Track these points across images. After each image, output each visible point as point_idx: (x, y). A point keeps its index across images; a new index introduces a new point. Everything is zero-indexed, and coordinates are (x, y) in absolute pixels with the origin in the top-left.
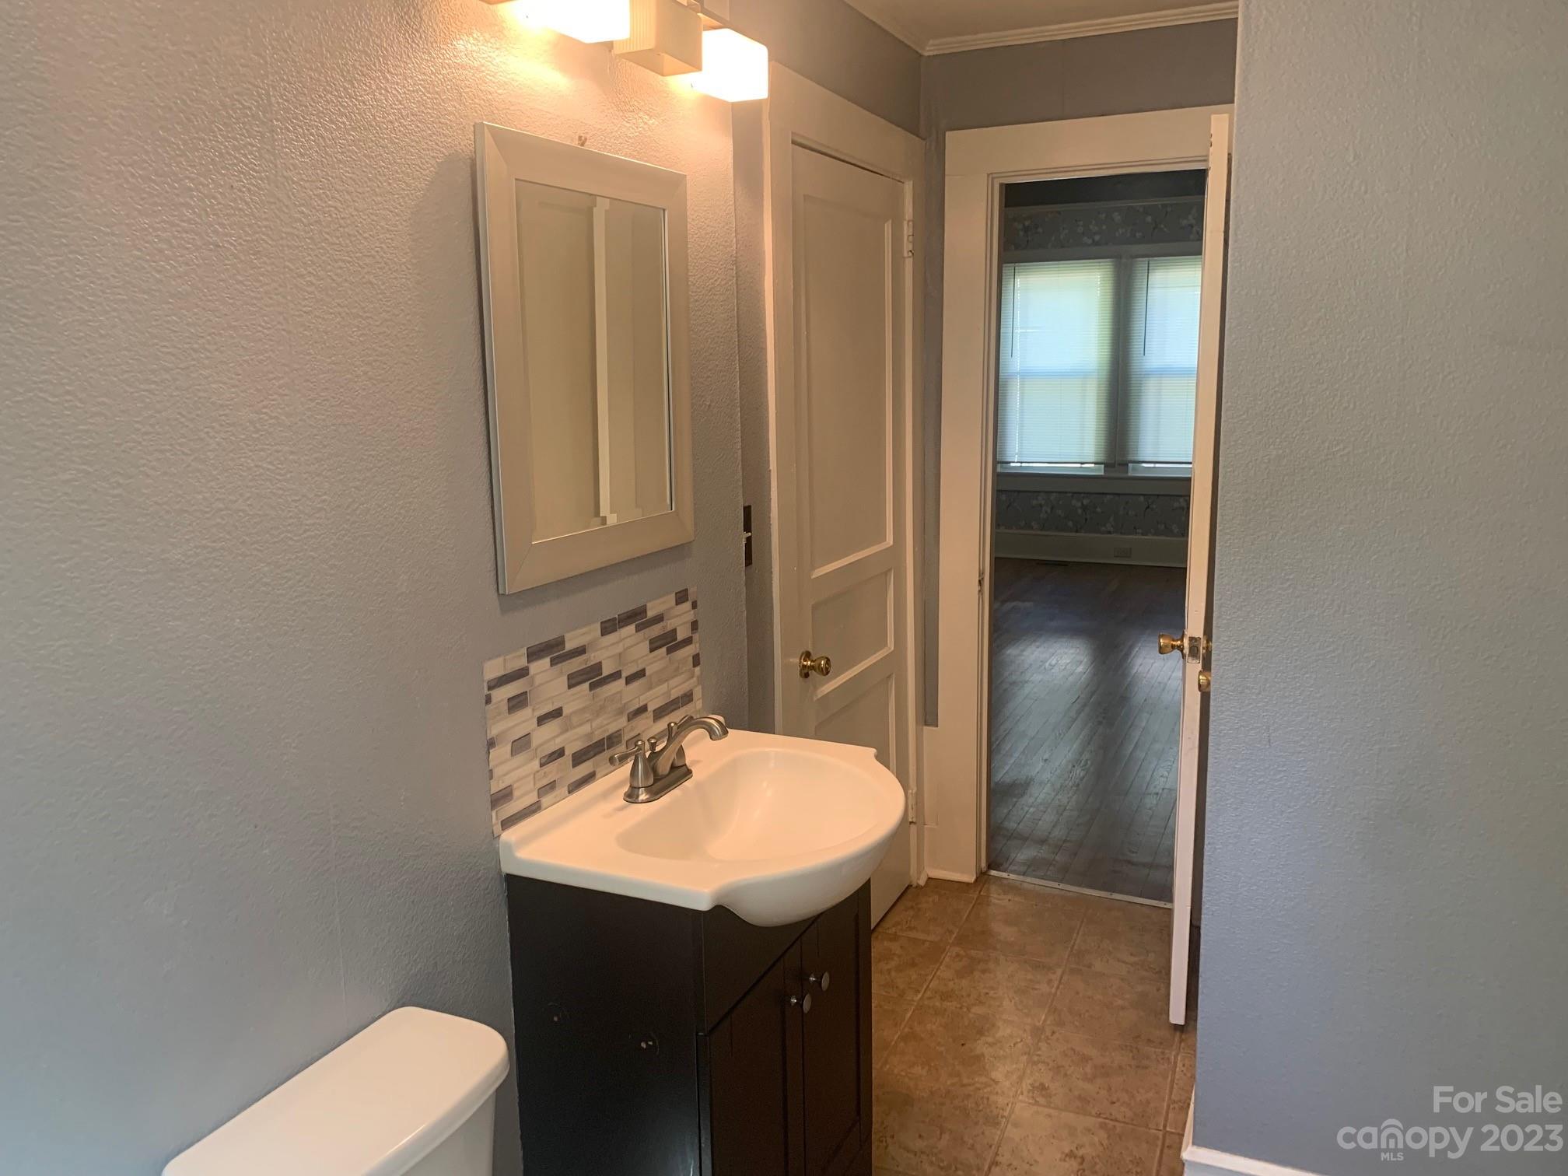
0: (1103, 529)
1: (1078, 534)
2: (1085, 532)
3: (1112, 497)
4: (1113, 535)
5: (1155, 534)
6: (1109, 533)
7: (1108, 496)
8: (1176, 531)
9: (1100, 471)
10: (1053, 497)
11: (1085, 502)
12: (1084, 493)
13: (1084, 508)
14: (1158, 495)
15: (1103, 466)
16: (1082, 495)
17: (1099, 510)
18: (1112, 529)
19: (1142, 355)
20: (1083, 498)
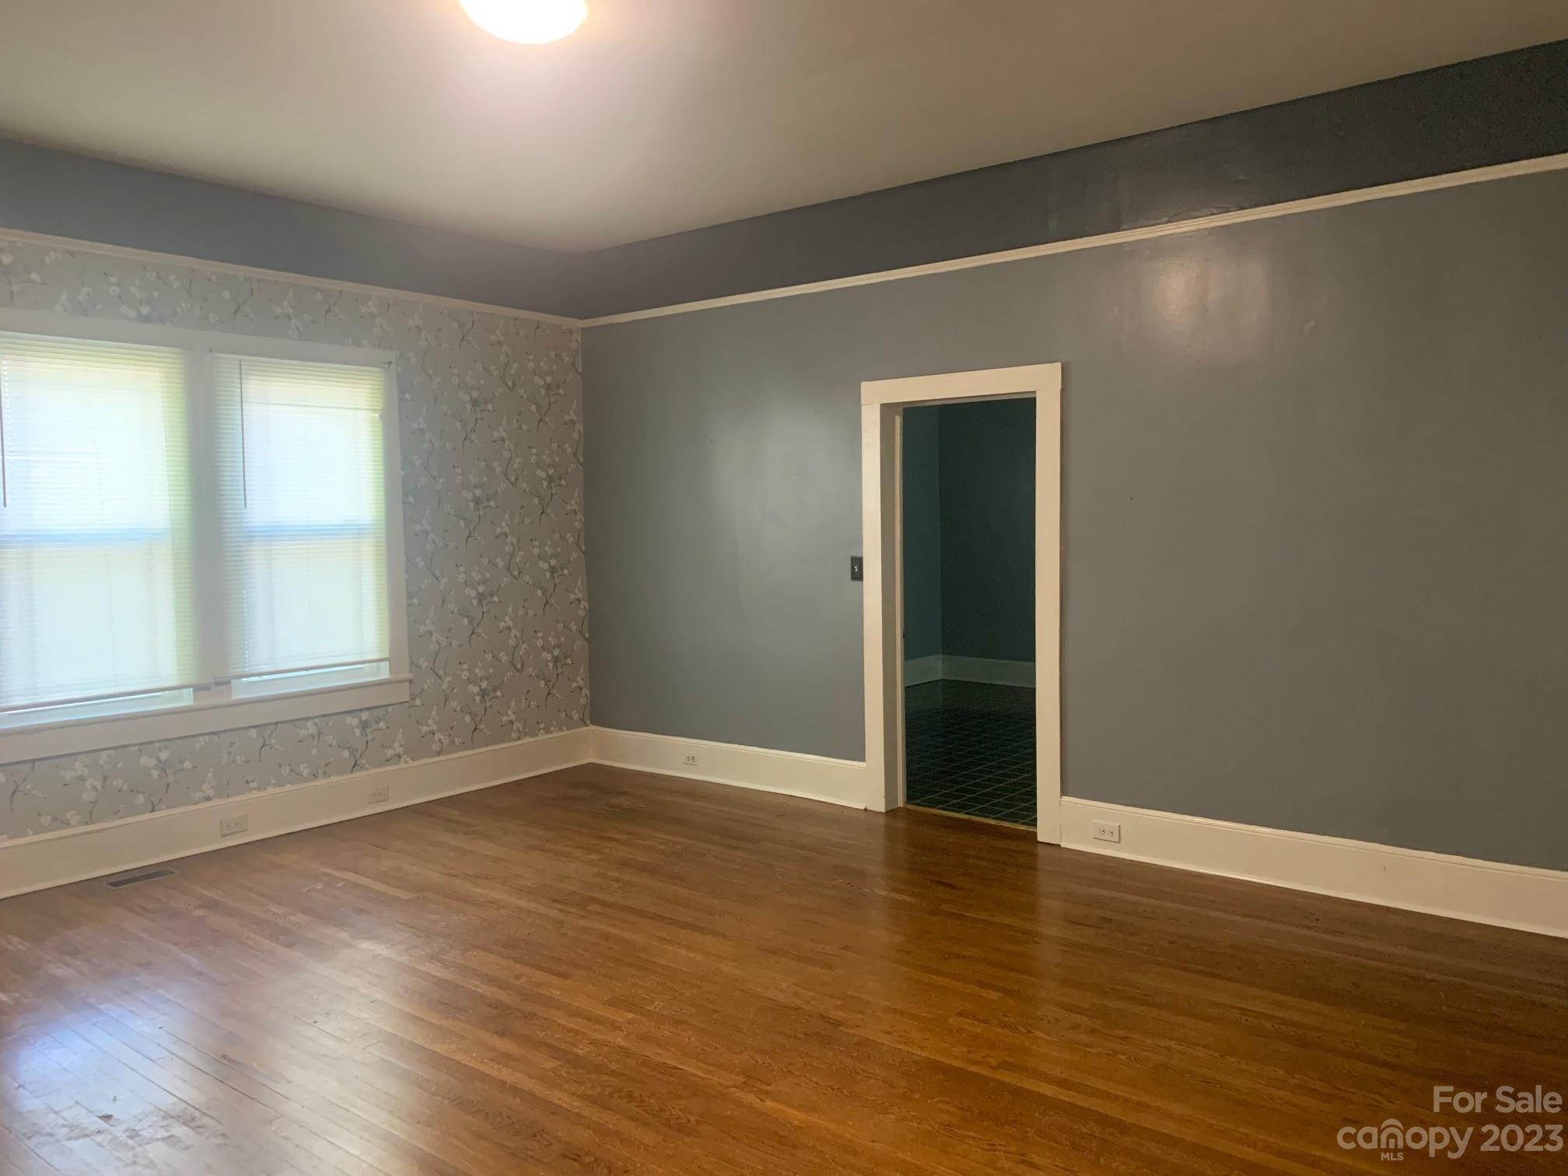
0: (198, 795)
1: (156, 814)
2: (168, 808)
3: (206, 738)
4: (215, 802)
5: (279, 784)
6: (208, 799)
7: (201, 739)
8: (305, 773)
9: (187, 699)
10: (104, 757)
11: (164, 756)
12: (160, 741)
13: (162, 767)
14: (277, 723)
15: (191, 689)
16: (157, 745)
17: (187, 765)
18: (211, 793)
19: (243, 506)
20: (160, 749)
